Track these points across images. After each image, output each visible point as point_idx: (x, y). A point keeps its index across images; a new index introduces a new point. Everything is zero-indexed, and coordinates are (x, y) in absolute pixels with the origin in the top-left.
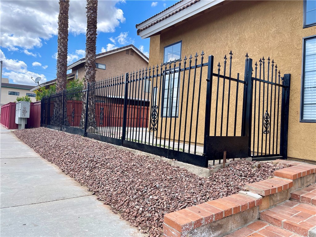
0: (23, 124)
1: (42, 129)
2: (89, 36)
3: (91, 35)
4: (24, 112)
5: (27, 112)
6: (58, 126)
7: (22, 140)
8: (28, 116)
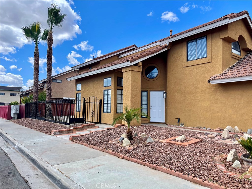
0: (16, 116)
1: (26, 119)
2: (48, 76)
3: (49, 76)
4: (16, 110)
5: (18, 110)
6: (34, 117)
7: (18, 124)
8: (18, 112)
